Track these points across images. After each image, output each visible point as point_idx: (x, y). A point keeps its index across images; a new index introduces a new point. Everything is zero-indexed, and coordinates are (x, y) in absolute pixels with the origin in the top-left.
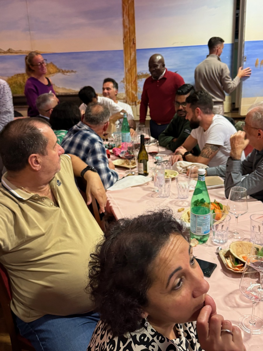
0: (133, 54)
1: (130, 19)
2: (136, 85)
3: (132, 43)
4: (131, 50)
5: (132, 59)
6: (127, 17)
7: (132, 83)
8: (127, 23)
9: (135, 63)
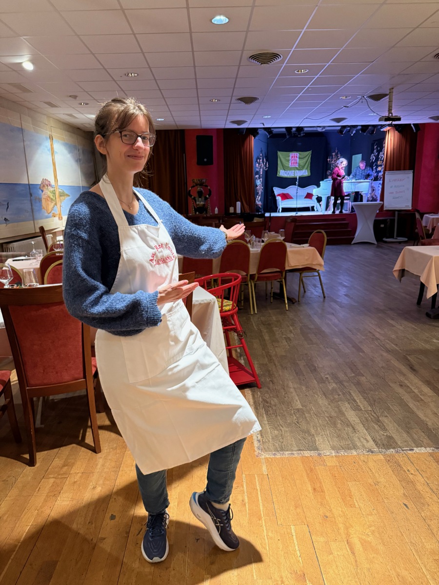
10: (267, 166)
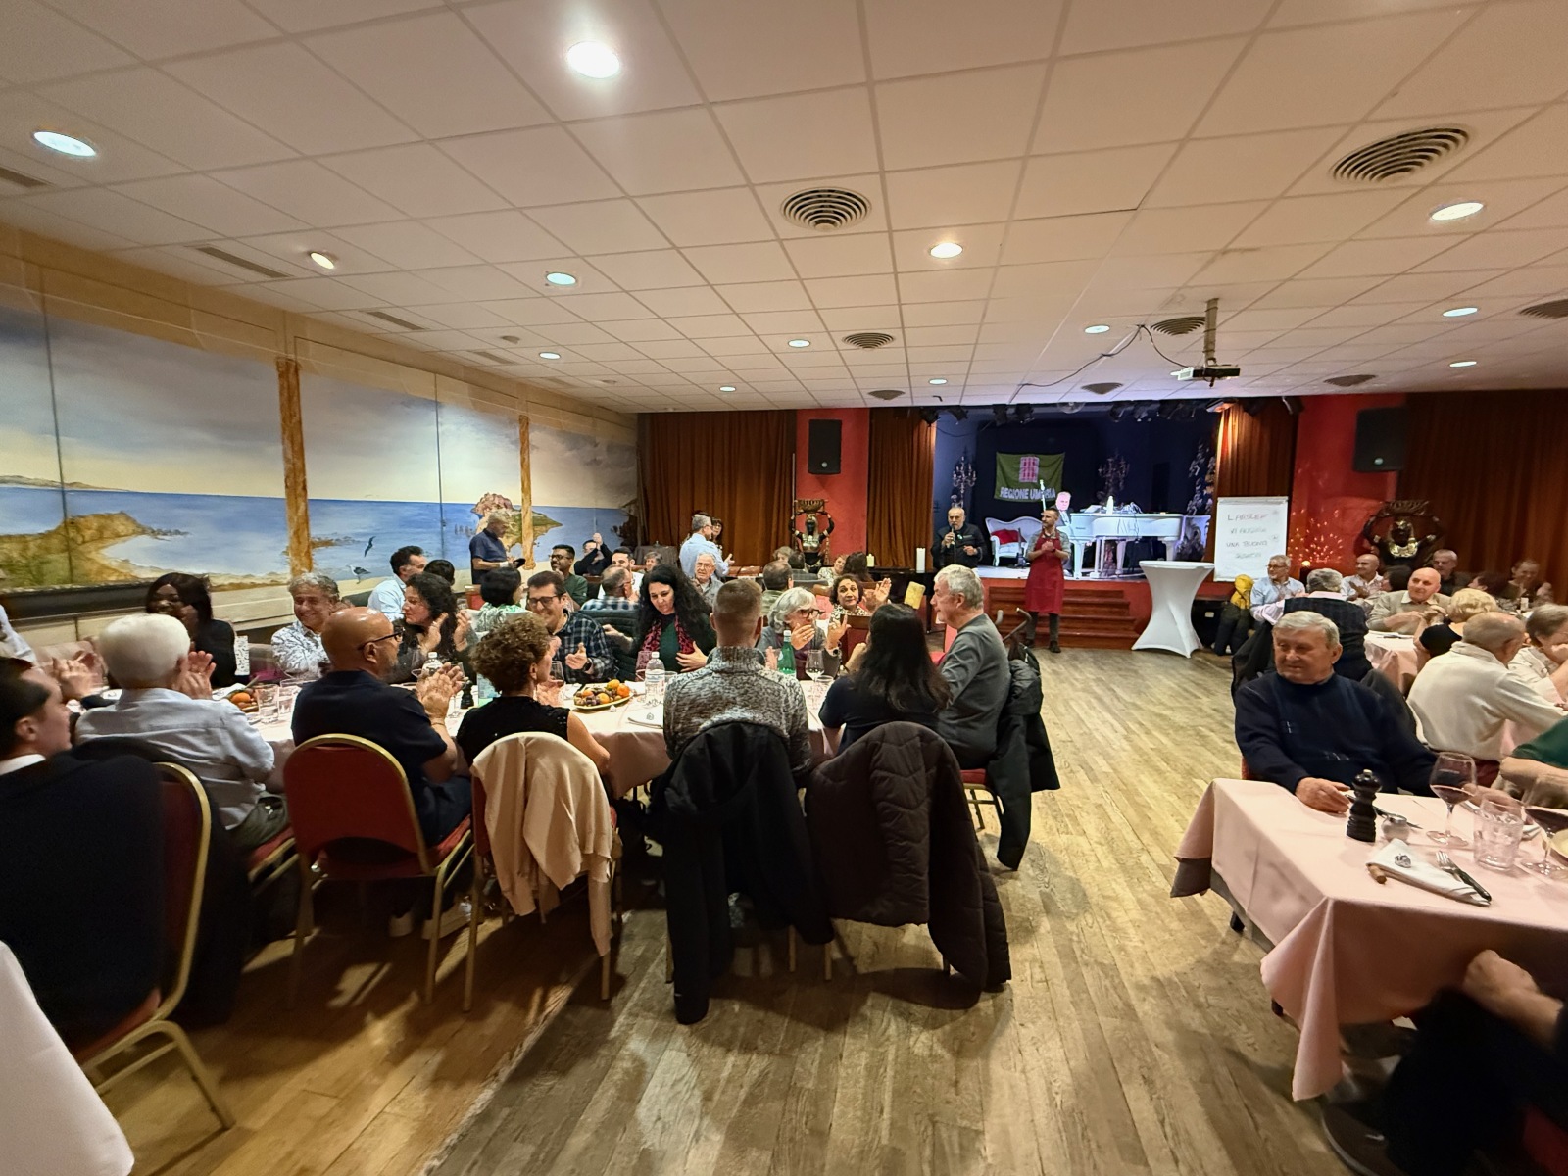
0: (302, 507)
1: (296, 448)
2: (310, 559)
3: (300, 488)
4: (300, 500)
5: (300, 514)
6: (290, 445)
7: (303, 554)
8: (290, 456)
9: (306, 522)
10: (974, 479)
